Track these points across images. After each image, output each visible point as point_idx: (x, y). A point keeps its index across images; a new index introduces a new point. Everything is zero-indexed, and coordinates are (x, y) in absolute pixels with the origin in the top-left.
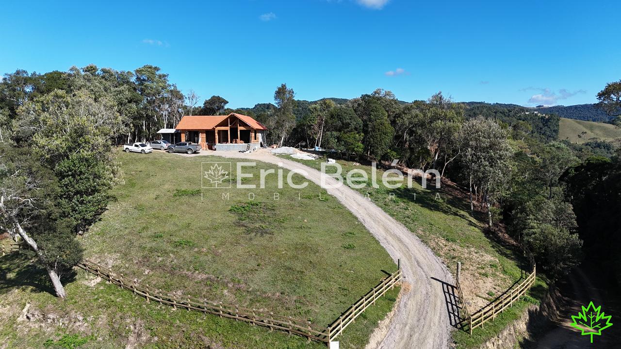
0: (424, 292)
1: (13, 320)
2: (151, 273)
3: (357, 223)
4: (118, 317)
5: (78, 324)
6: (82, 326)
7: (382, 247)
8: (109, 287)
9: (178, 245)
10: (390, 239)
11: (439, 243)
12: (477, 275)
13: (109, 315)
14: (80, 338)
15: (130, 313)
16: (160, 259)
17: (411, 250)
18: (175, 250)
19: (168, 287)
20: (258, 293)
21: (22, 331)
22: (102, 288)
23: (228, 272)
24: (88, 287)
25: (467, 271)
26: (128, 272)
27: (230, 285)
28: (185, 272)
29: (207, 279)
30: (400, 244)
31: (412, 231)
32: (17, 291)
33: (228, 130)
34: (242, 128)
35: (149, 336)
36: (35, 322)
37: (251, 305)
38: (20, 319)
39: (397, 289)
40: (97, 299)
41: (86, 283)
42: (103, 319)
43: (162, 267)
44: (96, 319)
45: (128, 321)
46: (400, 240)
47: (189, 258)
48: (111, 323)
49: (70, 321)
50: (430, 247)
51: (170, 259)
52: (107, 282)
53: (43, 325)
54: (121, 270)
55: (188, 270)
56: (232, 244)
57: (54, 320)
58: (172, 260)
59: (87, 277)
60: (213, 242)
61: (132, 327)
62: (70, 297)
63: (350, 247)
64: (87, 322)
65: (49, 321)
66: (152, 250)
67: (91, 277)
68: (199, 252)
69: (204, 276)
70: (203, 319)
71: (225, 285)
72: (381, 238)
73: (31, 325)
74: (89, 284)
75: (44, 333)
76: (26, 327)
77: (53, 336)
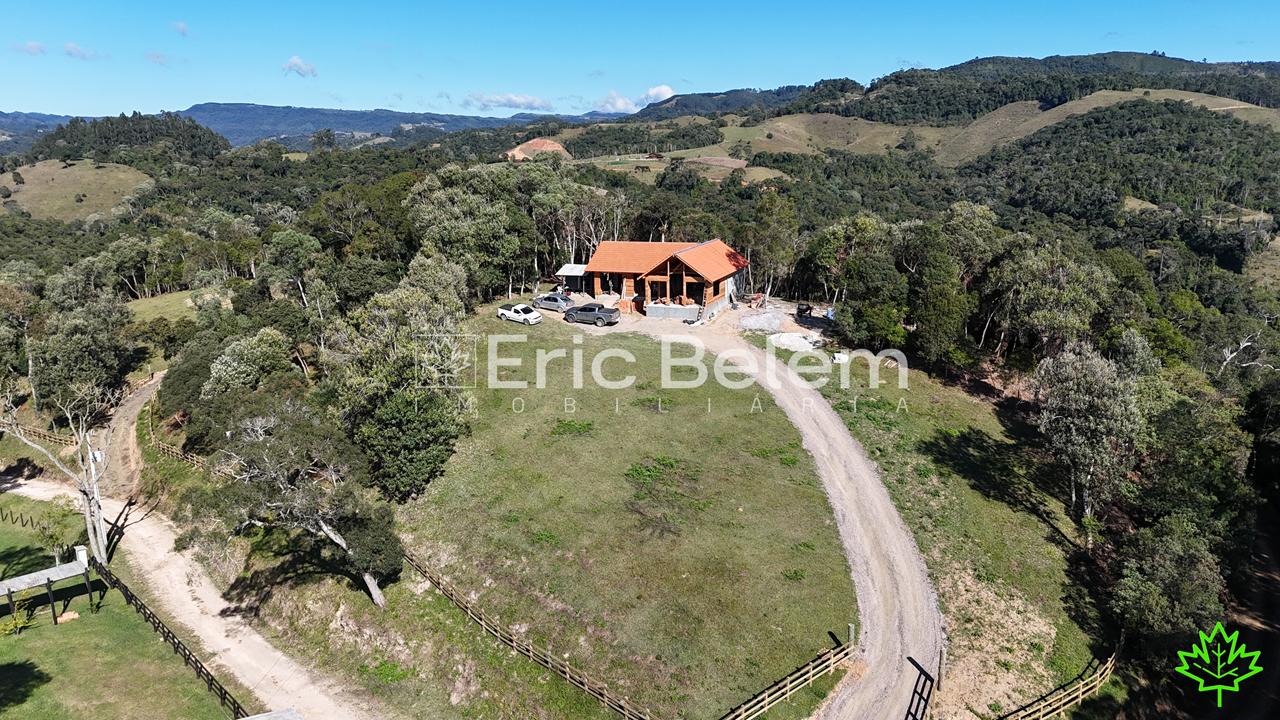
0: (883, 686)
1: (326, 622)
2: (493, 586)
3: (828, 522)
4: (445, 648)
5: (398, 648)
6: (402, 652)
7: (851, 583)
8: (439, 598)
9: (535, 540)
10: (874, 563)
11: (959, 583)
12: (992, 663)
13: (435, 643)
14: (399, 669)
15: (460, 645)
16: (509, 563)
17: (901, 590)
18: (530, 550)
19: (510, 615)
20: (625, 651)
21: (335, 643)
22: (430, 599)
23: (592, 604)
24: (413, 595)
25: (977, 654)
26: (464, 578)
27: (590, 630)
28: (537, 593)
29: (563, 611)
30: (887, 578)
31: (922, 548)
32: (330, 581)
33: (665, 283)
34: (691, 280)
35: (479, 686)
36: (350, 634)
37: (610, 669)
38: (332, 626)
39: (839, 674)
40: (423, 616)
41: (411, 586)
42: (428, 647)
43: (508, 576)
44: (420, 646)
45: (457, 657)
46: (891, 569)
47: (546, 568)
48: (437, 657)
49: (389, 643)
50: (938, 589)
51: (520, 566)
52: (437, 591)
53: (358, 640)
54: (457, 574)
55: (541, 589)
56: (612, 548)
57: (370, 636)
58: (523, 567)
59: (413, 577)
60: (586, 541)
61: (461, 668)
62: (392, 606)
63: (795, 577)
64: (409, 648)
65: (366, 637)
66: (500, 545)
67: (419, 578)
68: (562, 559)
69: (561, 606)
70: (544, 679)
71: (584, 627)
72: (858, 560)
73: (344, 637)
74: (414, 590)
75: (360, 652)
76: (340, 638)
77: (370, 659)
